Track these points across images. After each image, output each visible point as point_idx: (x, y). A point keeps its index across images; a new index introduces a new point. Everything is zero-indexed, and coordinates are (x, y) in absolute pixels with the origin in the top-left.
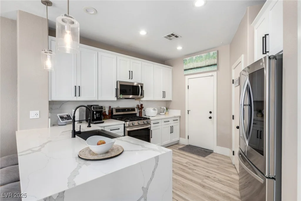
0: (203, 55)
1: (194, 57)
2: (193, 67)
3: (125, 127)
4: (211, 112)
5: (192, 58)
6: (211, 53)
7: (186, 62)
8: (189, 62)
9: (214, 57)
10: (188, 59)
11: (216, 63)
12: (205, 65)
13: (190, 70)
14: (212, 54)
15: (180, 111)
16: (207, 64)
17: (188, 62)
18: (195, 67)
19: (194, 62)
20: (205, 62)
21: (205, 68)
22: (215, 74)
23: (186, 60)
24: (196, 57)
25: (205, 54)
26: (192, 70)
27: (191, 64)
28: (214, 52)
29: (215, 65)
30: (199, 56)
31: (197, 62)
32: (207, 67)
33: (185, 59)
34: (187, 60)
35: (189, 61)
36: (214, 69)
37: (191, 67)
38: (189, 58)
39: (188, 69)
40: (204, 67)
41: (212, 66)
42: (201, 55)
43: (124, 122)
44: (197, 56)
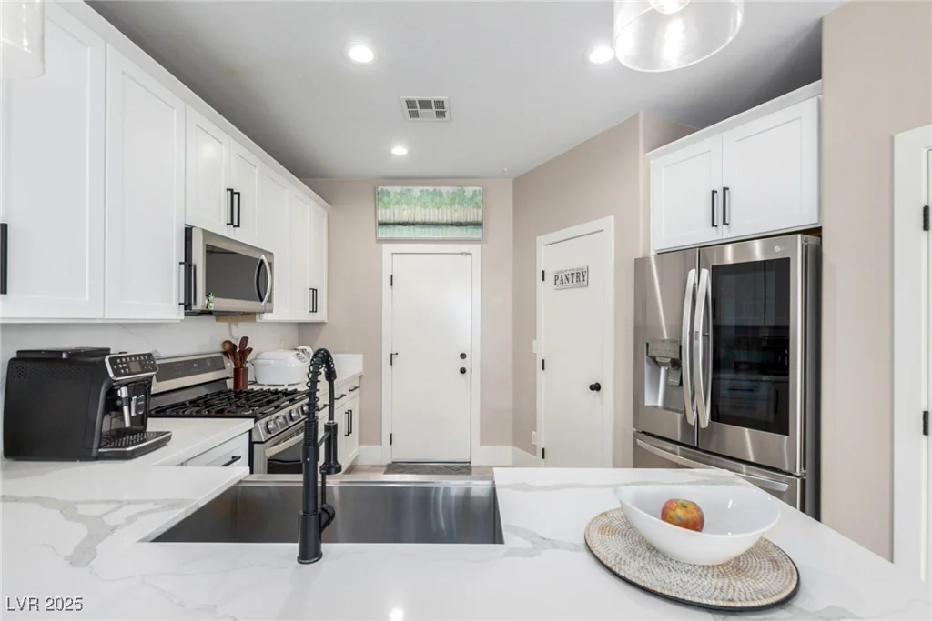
0: (444, 189)
1: (416, 191)
2: (411, 220)
3: (252, 444)
4: (463, 356)
5: (409, 191)
6: (469, 191)
7: (385, 199)
8: (397, 202)
9: (477, 203)
10: (396, 193)
11: (480, 219)
12: (449, 220)
13: (402, 227)
14: (471, 194)
15: (360, 357)
16: (456, 217)
17: (394, 202)
18: (419, 219)
19: (416, 205)
20: (448, 211)
21: (450, 229)
22: (475, 248)
23: (388, 194)
24: (421, 191)
25: (451, 189)
26: (407, 227)
27: (404, 210)
28: (477, 188)
29: (478, 225)
30: (431, 189)
31: (425, 208)
32: (455, 228)
33: (385, 188)
34: (392, 194)
35: (398, 197)
36: (475, 237)
37: (405, 218)
38: (398, 189)
39: (392, 221)
40: (446, 224)
41: (468, 227)
42: (437, 188)
43: (249, 423)
44: (425, 188)
